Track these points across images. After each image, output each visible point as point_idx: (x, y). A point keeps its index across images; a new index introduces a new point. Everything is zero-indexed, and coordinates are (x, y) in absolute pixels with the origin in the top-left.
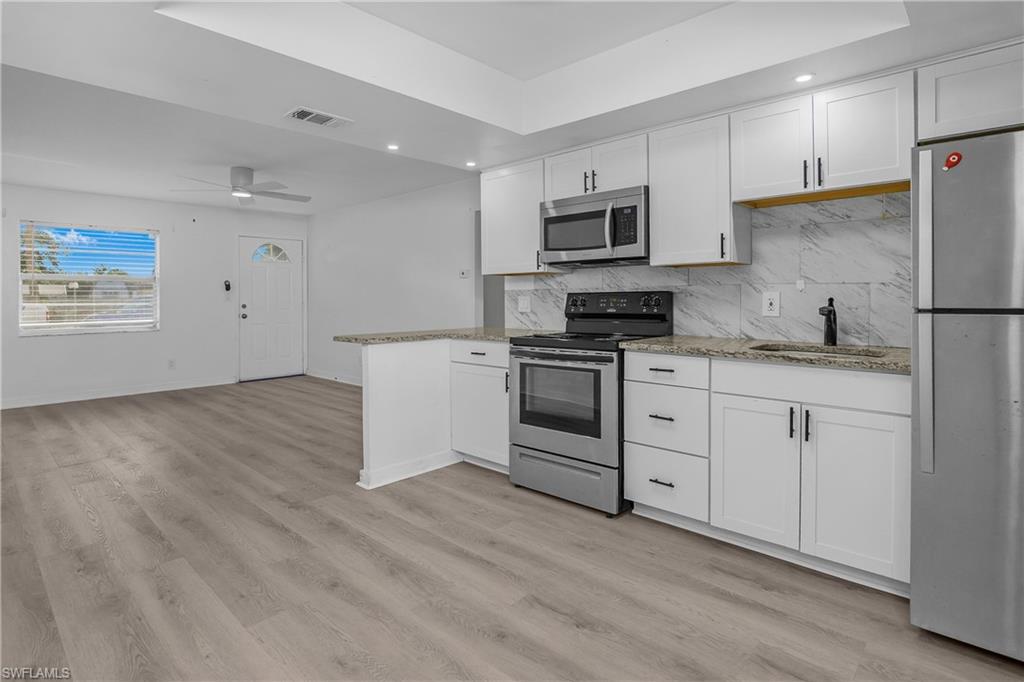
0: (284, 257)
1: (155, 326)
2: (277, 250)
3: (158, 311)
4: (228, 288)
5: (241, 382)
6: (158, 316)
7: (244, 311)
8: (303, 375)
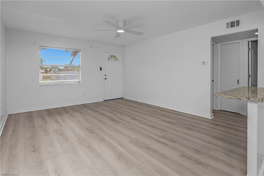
0: (117, 60)
1: (79, 82)
2: (115, 57)
3: (81, 77)
4: (101, 69)
5: (105, 101)
6: (81, 78)
7: (105, 77)
8: (122, 98)
